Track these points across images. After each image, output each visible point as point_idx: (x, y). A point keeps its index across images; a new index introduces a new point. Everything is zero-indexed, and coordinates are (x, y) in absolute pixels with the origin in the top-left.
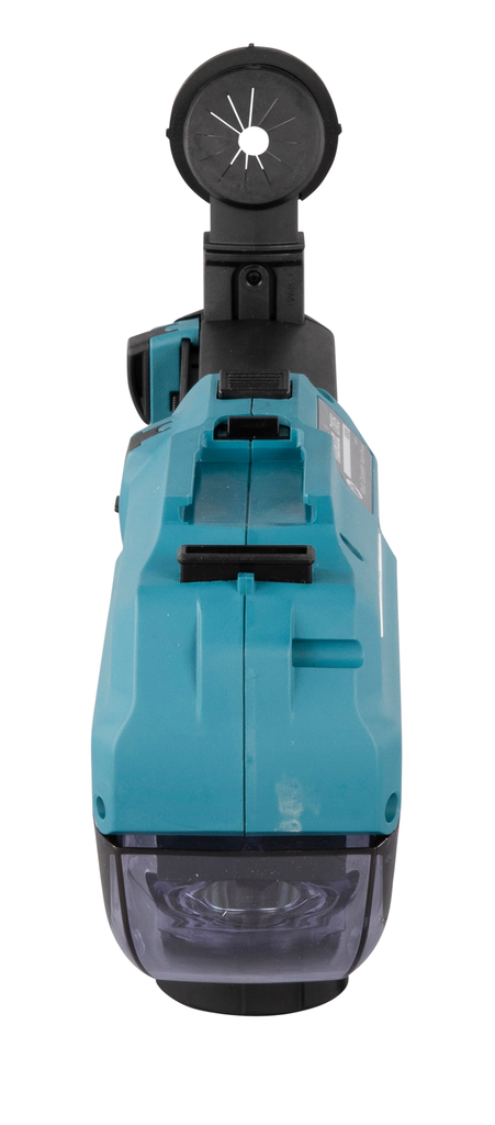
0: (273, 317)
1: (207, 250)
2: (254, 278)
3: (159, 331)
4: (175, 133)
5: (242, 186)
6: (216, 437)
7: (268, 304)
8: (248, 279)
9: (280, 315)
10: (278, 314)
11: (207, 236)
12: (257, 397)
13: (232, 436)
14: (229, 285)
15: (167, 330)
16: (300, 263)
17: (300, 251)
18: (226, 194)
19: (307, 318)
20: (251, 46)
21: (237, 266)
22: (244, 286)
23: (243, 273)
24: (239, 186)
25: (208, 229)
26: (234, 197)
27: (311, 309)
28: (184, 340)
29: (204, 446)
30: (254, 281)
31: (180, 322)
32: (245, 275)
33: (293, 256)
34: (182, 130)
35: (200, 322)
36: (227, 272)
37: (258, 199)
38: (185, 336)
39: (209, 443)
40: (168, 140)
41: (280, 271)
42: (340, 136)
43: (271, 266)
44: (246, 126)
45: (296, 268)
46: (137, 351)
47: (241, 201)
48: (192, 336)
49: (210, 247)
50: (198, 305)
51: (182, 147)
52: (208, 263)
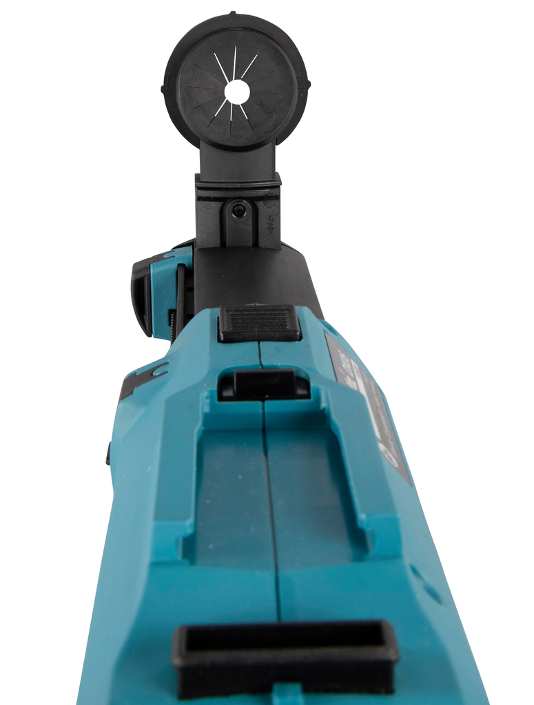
0: (256, 244)
1: (198, 188)
2: (239, 210)
3: (159, 258)
4: (169, 90)
5: (228, 131)
6: (221, 398)
7: (251, 233)
8: (234, 212)
9: (263, 242)
10: (260, 241)
11: (197, 177)
12: (264, 340)
13: (239, 397)
14: (218, 217)
15: (165, 256)
16: (278, 197)
17: (278, 187)
18: (214, 137)
19: (283, 244)
20: (233, 13)
21: (223, 200)
22: (231, 217)
23: (229, 207)
24: (226, 130)
25: (199, 172)
26: (220, 141)
27: (286, 237)
28: (179, 265)
29: (207, 410)
30: (239, 214)
31: (176, 250)
32: (231, 208)
33: (273, 191)
34: (174, 85)
35: (193, 249)
36: (216, 206)
37: (242, 142)
38: (181, 262)
39: (212, 406)
40: (162, 95)
41: (260, 204)
42: (310, 91)
43: (253, 200)
44: (230, 80)
45: (274, 202)
46: (139, 276)
47: (227, 144)
48: (186, 262)
49: (201, 185)
50: (191, 234)
51: (175, 101)
52: (199, 199)
